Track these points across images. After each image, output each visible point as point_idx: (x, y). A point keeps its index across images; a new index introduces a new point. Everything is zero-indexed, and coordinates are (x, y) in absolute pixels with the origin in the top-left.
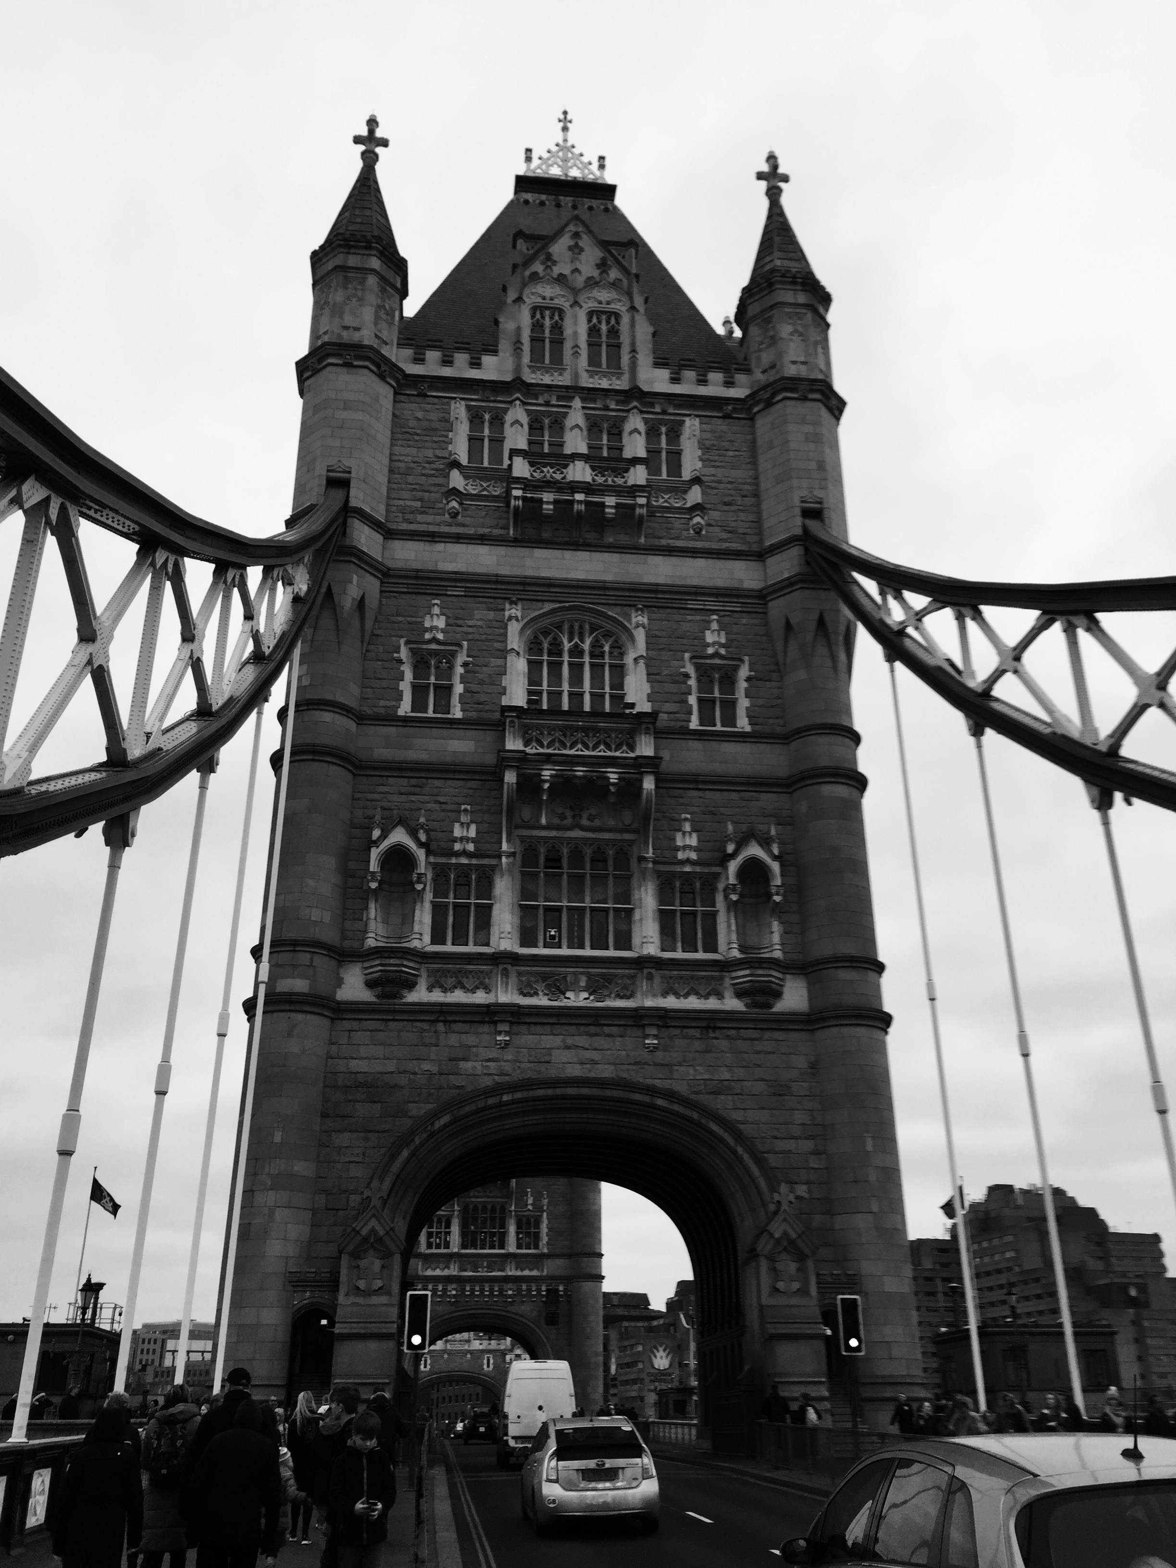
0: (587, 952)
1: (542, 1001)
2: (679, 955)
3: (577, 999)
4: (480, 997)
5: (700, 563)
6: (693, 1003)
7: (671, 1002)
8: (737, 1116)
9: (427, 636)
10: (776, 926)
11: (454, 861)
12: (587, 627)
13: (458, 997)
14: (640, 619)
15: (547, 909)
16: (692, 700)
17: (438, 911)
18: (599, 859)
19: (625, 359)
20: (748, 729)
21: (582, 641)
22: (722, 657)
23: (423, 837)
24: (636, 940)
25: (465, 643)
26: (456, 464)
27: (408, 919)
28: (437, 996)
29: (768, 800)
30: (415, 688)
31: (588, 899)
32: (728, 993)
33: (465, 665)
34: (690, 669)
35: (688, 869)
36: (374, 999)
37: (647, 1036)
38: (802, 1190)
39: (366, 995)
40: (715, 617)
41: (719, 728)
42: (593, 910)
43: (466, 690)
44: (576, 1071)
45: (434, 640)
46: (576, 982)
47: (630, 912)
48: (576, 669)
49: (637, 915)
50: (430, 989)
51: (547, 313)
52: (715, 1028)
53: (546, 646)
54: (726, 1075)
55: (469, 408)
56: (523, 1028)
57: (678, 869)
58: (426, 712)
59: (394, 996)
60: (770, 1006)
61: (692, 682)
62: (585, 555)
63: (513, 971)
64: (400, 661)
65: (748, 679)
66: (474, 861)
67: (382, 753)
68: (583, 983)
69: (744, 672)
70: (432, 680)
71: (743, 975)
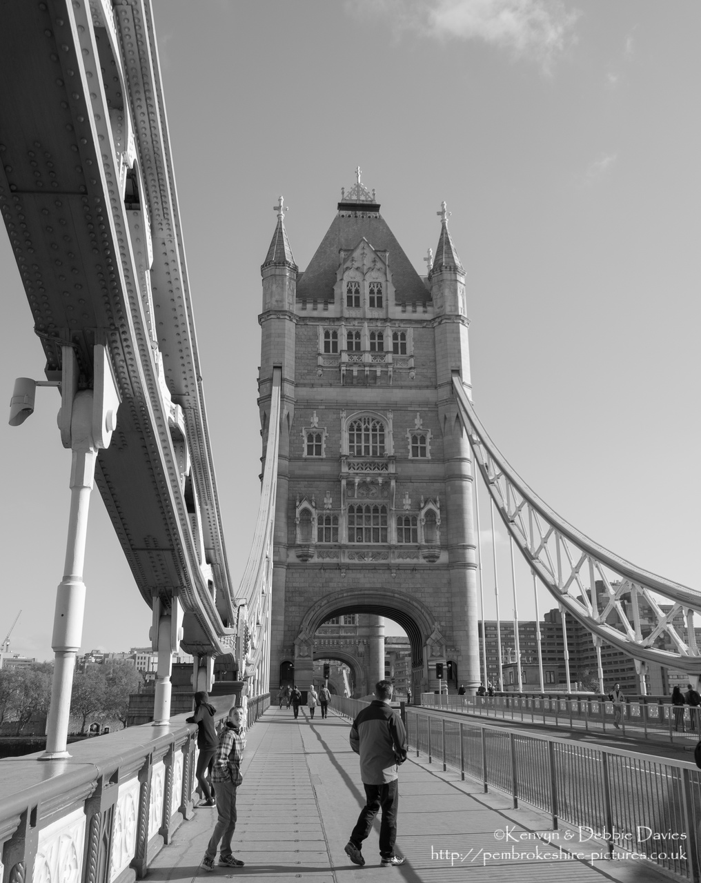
0: (372, 543)
1: (356, 561)
2: (404, 544)
3: (368, 560)
4: (335, 560)
5: (413, 391)
6: (408, 561)
7: (400, 561)
8: (423, 600)
9: (312, 426)
10: (438, 533)
11: (324, 512)
12: (371, 419)
13: (327, 560)
14: (390, 415)
15: (358, 528)
16: (410, 447)
17: (320, 531)
18: (376, 510)
19: (384, 304)
20: (430, 458)
21: (369, 424)
22: (421, 430)
23: (314, 504)
24: (389, 539)
25: (326, 428)
26: (320, 354)
27: (310, 533)
28: (320, 560)
29: (437, 485)
30: (308, 446)
31: (372, 524)
32: (421, 557)
33: (326, 437)
34: (409, 435)
35: (407, 512)
36: (300, 562)
37: (392, 573)
38: (443, 624)
39: (297, 561)
40: (418, 414)
41: (419, 458)
42: (374, 528)
43: (327, 447)
44: (368, 586)
45: (315, 427)
46: (368, 554)
47: (386, 529)
48: (367, 436)
49: (389, 530)
50: (318, 557)
51: (353, 284)
52: (416, 570)
53: (355, 428)
54: (419, 586)
55: (324, 329)
56: (350, 571)
57: (404, 512)
58: (312, 455)
59: (306, 560)
60: (434, 561)
61: (410, 440)
62: (369, 390)
63: (346, 551)
64: (302, 436)
65: (431, 438)
66: (332, 512)
67: (298, 472)
68: (370, 555)
69: (429, 436)
70: (314, 443)
71: (425, 551)
